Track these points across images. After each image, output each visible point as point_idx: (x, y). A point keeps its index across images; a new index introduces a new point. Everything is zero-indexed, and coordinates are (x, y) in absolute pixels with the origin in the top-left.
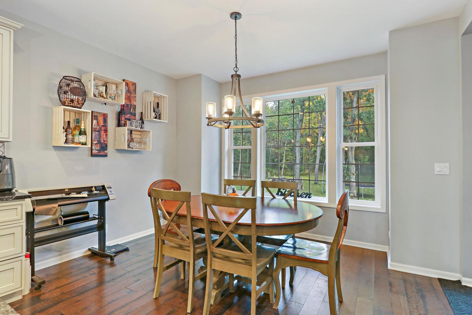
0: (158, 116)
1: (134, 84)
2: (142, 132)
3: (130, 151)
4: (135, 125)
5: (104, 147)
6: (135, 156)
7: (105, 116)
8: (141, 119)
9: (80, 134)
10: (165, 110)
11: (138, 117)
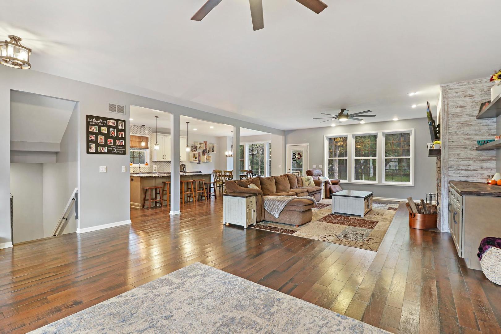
0: (213, 151)
1: (207, 142)
2: (209, 156)
3: (206, 162)
4: (207, 154)
5: (200, 161)
6: (207, 163)
7: (200, 153)
8: (209, 152)
9: (196, 158)
10: (215, 149)
11: (208, 152)
